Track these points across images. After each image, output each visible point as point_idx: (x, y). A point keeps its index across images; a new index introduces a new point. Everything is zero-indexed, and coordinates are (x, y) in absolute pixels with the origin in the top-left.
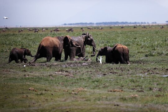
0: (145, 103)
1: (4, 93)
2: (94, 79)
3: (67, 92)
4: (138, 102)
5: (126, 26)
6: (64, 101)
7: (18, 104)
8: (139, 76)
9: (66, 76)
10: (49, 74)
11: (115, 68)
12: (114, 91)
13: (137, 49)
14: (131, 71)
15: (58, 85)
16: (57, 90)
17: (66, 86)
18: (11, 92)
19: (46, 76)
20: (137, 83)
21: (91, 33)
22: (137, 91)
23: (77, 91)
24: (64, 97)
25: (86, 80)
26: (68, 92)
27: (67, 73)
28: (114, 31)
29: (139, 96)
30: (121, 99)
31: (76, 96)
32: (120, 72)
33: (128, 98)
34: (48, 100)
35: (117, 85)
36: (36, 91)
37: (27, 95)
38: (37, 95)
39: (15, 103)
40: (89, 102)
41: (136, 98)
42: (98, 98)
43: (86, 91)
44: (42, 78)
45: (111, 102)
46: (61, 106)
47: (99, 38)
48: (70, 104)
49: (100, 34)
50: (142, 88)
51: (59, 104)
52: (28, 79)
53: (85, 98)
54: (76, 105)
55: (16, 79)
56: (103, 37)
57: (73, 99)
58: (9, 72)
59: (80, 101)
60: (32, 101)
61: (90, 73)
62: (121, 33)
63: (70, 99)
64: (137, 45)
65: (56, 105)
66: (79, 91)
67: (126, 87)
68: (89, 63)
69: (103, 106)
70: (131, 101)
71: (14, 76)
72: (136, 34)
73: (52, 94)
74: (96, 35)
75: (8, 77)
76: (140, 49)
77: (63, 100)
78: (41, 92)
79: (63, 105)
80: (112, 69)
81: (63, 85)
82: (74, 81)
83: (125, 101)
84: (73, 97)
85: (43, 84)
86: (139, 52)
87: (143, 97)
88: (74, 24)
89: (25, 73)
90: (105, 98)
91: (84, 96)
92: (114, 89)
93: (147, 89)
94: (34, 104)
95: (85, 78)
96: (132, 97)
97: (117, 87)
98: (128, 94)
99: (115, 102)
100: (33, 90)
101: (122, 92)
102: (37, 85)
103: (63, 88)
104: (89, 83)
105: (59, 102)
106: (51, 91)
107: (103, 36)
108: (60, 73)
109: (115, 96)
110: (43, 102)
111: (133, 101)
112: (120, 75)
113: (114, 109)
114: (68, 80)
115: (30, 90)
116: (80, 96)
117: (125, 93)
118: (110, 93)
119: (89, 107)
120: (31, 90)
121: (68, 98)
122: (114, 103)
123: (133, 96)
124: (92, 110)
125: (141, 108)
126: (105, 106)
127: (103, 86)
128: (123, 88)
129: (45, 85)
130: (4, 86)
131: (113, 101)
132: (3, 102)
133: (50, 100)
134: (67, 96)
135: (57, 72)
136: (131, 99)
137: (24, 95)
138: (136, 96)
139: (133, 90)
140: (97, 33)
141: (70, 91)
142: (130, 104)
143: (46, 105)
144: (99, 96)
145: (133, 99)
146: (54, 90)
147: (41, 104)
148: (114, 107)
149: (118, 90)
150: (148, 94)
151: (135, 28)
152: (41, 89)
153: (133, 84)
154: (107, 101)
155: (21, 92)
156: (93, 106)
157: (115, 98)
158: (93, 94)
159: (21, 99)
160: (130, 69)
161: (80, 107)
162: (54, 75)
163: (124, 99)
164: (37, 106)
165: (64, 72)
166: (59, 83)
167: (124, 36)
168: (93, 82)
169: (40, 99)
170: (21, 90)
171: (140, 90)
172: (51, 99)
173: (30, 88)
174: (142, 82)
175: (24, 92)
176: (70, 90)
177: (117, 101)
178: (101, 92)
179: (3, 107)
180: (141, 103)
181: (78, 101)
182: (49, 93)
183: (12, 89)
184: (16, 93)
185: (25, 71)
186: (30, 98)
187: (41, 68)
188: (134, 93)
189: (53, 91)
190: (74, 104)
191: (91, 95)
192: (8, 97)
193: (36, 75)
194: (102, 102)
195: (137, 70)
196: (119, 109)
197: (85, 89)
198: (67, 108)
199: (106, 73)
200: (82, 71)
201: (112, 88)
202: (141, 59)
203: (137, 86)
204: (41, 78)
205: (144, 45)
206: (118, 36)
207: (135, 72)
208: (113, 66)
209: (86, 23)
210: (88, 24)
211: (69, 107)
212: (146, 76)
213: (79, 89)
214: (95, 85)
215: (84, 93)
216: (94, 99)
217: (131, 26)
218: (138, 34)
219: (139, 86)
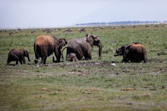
0: (158, 101)
1: (17, 94)
2: (107, 78)
3: (80, 92)
4: (151, 100)
5: (138, 26)
6: (78, 101)
7: (31, 104)
8: (152, 75)
9: (79, 76)
10: (62, 74)
11: (127, 67)
12: (127, 90)
13: (150, 48)
14: (143, 70)
15: (71, 85)
16: (70, 90)
17: (79, 86)
18: (24, 92)
19: (59, 76)
20: (150, 82)
21: (104, 32)
22: (150, 90)
23: (90, 91)
24: (77, 97)
25: (99, 79)
26: (82, 91)
27: (80, 73)
28: (126, 31)
29: (152, 94)
30: (134, 97)
31: (90, 96)
32: (132, 70)
33: (140, 97)
34: (62, 100)
35: (130, 84)
36: (49, 91)
37: (41, 95)
38: (51, 95)
39: (29, 103)
40: (102, 101)
41: (149, 96)
42: (111, 97)
43: (99, 91)
44: (56, 78)
45: (124, 101)
46: (74, 106)
47: (112, 38)
48: (84, 103)
49: (113, 34)
50: (154, 87)
51: (73, 104)
52: (42, 79)
53: (99, 97)
54: (89, 105)
55: (29, 79)
56: (115, 37)
57: (86, 98)
58: (23, 73)
59: (93, 101)
60: (45, 101)
61: (103, 72)
62: (133, 33)
63: (83, 98)
64: (149, 43)
65: (69, 105)
66: (92, 90)
67: (139, 85)
68: (102, 63)
69: (116, 105)
70: (144, 99)
71: (28, 77)
72: (148, 32)
73: (66, 94)
74: (109, 35)
75: (21, 78)
76: (152, 47)
77: (77, 99)
78: (54, 92)
79: (76, 104)
80: (125, 68)
81: (76, 85)
82: (87, 80)
83: (137, 100)
84: (86, 96)
85: (56, 85)
86: (151, 51)
87: (156, 95)
88: (86, 24)
89: (39, 74)
90: (118, 97)
91: (97, 96)
92: (127, 88)
93: (159, 87)
94: (47, 104)
95: (98, 78)
96: (144, 96)
97: (129, 85)
98: (141, 92)
99: (127, 100)
100: (47, 90)
101: (135, 91)
102: (51, 85)
103: (76, 87)
104: (102, 82)
105: (72, 102)
106: (64, 91)
107: (116, 35)
108: (73, 72)
109: (128, 94)
110: (57, 102)
111: (145, 100)
112: (133, 74)
113: (127, 108)
114: (81, 79)
115: (43, 90)
116: (94, 95)
117: (138, 91)
118: (123, 91)
119: (102, 106)
120: (45, 91)
121: (81, 98)
122: (127, 102)
123: (145, 94)
124: (105, 109)
125: (154, 107)
126: (118, 105)
127: (116, 85)
128: (136, 87)
129: (58, 85)
130: (18, 87)
131: (125, 100)
132: (16, 103)
133: (63, 100)
134: (80, 96)
135: (70, 72)
136: (143, 98)
137: (38, 95)
138: (149, 95)
139: (146, 89)
140: (110, 33)
141: (83, 91)
142: (143, 103)
143: (60, 105)
144: (112, 95)
145: (146, 98)
146: (68, 90)
147: (54, 104)
148: (126, 106)
149: (131, 89)
150: (160, 92)
151: (147, 27)
152: (55, 90)
153: (146, 83)
154: (120, 100)
155: (35, 92)
156: (106, 105)
157: (128, 97)
158: (106, 93)
159: (35, 99)
160: (142, 68)
161: (93, 107)
162: (67, 75)
163: (136, 98)
164: (50, 105)
165: (77, 72)
166: (72, 83)
167: (136, 35)
168: (106, 81)
169: (53, 99)
170: (34, 91)
171: (152, 88)
172: (65, 99)
173: (43, 89)
174: (155, 81)
175: (37, 92)
176: (83, 89)
177: (129, 100)
178: (114, 92)
179: (17, 107)
180: (154, 101)
181: (91, 100)
182: (63, 93)
183: (25, 89)
184: (30, 94)
185: (38, 71)
186: (44, 99)
187: (54, 68)
188: (147, 91)
189: (66, 91)
190: (87, 104)
191: (104, 94)
192: (21, 97)
193: (49, 75)
194: (115, 101)
195: (149, 69)
196: (132, 108)
197: (98, 89)
198: (81, 107)
199: (119, 73)
200: (95, 70)
201: (125, 87)
202: (154, 57)
203: (150, 85)
204: (54, 79)
205: (156, 44)
206: (131, 36)
207: (148, 70)
208: (125, 65)
209: (98, 23)
210: (101, 24)
211: (83, 107)
212: (159, 75)
213: (92, 89)
214: (108, 85)
215: (97, 92)
216: (107, 98)
217: (143, 25)
218: (150, 33)
219: (152, 84)
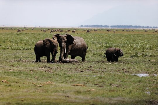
12: (77, 85)
19: (27, 71)
29: (96, 90)
73: (19, 86)
80: (91, 67)
86: (127, 53)
88: (90, 26)
123: (90, 90)
135: (40, 68)
161: (34, 97)
165: (47, 68)
173: (3, 80)
185: (12, 66)
198: (23, 97)
209: (101, 26)
213: (48, 83)
